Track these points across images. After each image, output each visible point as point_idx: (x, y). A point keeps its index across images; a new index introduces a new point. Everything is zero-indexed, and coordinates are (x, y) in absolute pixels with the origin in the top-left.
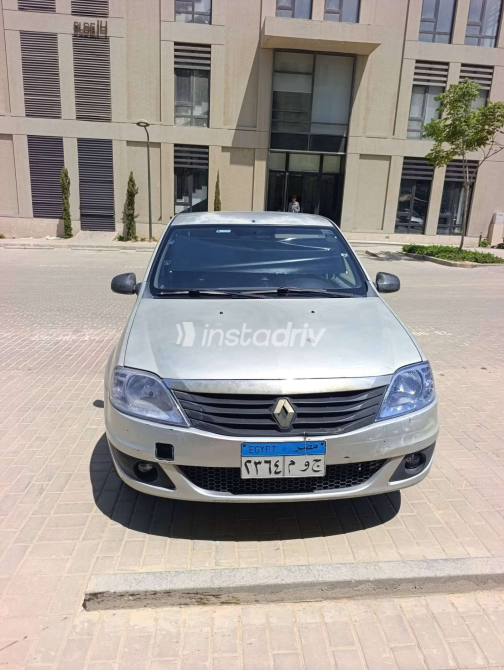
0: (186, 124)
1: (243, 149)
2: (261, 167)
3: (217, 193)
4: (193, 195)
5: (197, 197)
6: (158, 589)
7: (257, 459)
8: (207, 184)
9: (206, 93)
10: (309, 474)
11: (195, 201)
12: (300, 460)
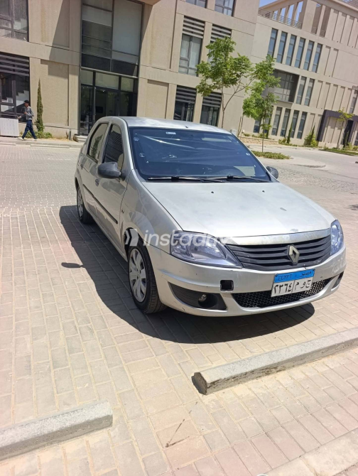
0: (8, 35)
1: (59, 63)
2: (74, 80)
3: (39, 98)
4: (17, 97)
5: (20, 100)
7: (281, 284)
8: (28, 89)
9: (25, 11)
10: (305, 289)
11: (19, 103)
12: (301, 281)
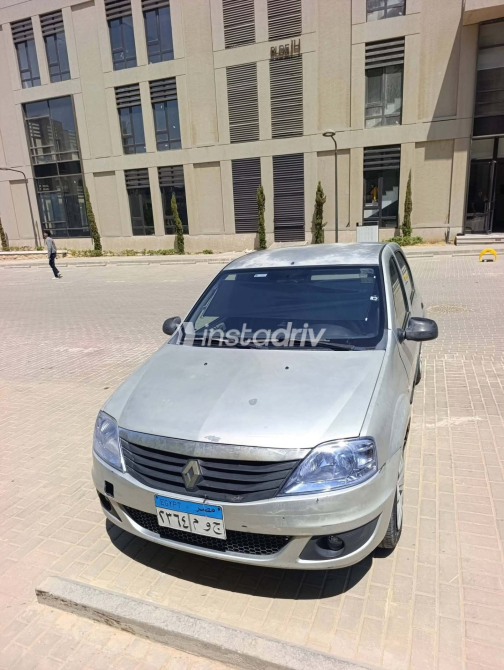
0: (377, 125)
1: (440, 141)
2: (461, 160)
3: (409, 193)
4: (383, 197)
5: (387, 200)
6: (78, 602)
7: (169, 512)
8: (397, 184)
9: (399, 88)
10: (211, 534)
11: (385, 204)
12: (203, 520)
